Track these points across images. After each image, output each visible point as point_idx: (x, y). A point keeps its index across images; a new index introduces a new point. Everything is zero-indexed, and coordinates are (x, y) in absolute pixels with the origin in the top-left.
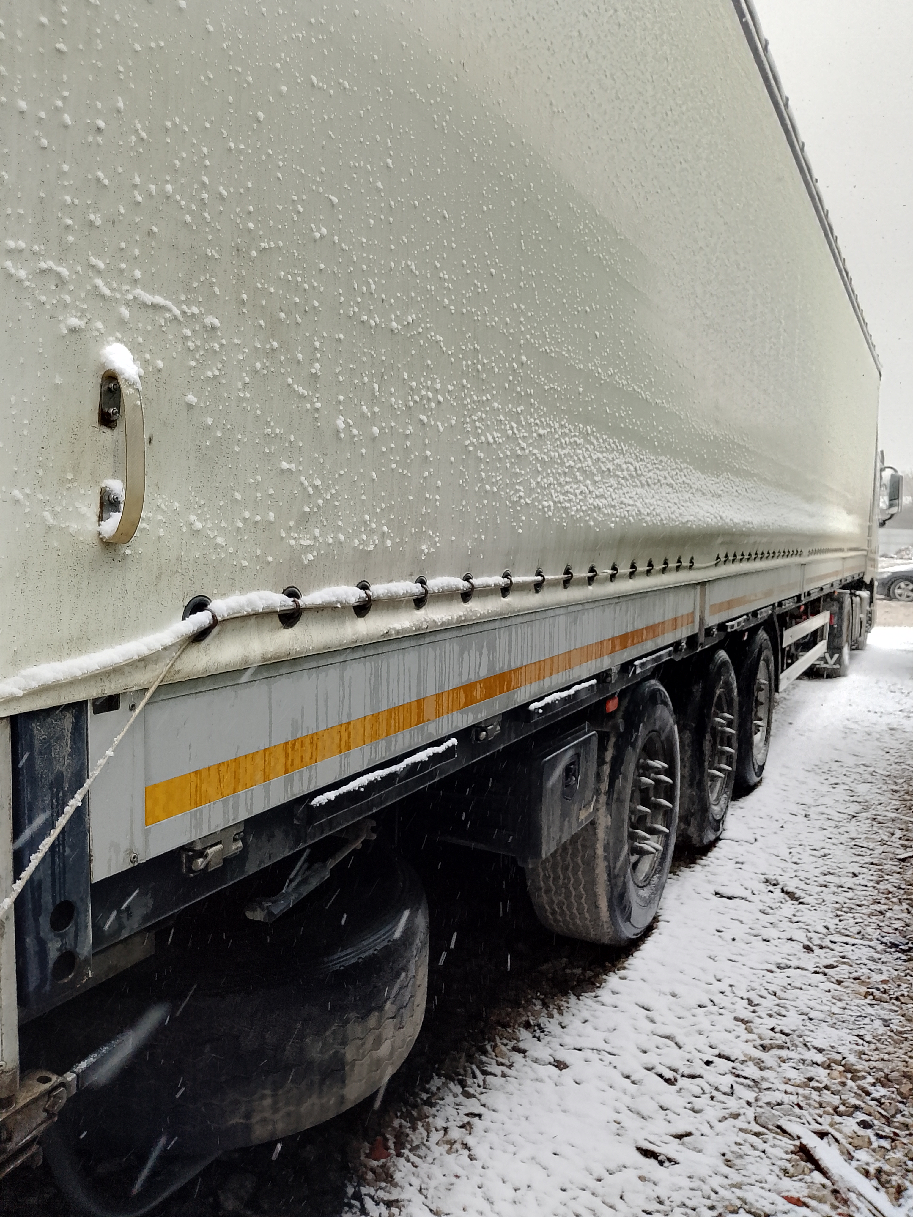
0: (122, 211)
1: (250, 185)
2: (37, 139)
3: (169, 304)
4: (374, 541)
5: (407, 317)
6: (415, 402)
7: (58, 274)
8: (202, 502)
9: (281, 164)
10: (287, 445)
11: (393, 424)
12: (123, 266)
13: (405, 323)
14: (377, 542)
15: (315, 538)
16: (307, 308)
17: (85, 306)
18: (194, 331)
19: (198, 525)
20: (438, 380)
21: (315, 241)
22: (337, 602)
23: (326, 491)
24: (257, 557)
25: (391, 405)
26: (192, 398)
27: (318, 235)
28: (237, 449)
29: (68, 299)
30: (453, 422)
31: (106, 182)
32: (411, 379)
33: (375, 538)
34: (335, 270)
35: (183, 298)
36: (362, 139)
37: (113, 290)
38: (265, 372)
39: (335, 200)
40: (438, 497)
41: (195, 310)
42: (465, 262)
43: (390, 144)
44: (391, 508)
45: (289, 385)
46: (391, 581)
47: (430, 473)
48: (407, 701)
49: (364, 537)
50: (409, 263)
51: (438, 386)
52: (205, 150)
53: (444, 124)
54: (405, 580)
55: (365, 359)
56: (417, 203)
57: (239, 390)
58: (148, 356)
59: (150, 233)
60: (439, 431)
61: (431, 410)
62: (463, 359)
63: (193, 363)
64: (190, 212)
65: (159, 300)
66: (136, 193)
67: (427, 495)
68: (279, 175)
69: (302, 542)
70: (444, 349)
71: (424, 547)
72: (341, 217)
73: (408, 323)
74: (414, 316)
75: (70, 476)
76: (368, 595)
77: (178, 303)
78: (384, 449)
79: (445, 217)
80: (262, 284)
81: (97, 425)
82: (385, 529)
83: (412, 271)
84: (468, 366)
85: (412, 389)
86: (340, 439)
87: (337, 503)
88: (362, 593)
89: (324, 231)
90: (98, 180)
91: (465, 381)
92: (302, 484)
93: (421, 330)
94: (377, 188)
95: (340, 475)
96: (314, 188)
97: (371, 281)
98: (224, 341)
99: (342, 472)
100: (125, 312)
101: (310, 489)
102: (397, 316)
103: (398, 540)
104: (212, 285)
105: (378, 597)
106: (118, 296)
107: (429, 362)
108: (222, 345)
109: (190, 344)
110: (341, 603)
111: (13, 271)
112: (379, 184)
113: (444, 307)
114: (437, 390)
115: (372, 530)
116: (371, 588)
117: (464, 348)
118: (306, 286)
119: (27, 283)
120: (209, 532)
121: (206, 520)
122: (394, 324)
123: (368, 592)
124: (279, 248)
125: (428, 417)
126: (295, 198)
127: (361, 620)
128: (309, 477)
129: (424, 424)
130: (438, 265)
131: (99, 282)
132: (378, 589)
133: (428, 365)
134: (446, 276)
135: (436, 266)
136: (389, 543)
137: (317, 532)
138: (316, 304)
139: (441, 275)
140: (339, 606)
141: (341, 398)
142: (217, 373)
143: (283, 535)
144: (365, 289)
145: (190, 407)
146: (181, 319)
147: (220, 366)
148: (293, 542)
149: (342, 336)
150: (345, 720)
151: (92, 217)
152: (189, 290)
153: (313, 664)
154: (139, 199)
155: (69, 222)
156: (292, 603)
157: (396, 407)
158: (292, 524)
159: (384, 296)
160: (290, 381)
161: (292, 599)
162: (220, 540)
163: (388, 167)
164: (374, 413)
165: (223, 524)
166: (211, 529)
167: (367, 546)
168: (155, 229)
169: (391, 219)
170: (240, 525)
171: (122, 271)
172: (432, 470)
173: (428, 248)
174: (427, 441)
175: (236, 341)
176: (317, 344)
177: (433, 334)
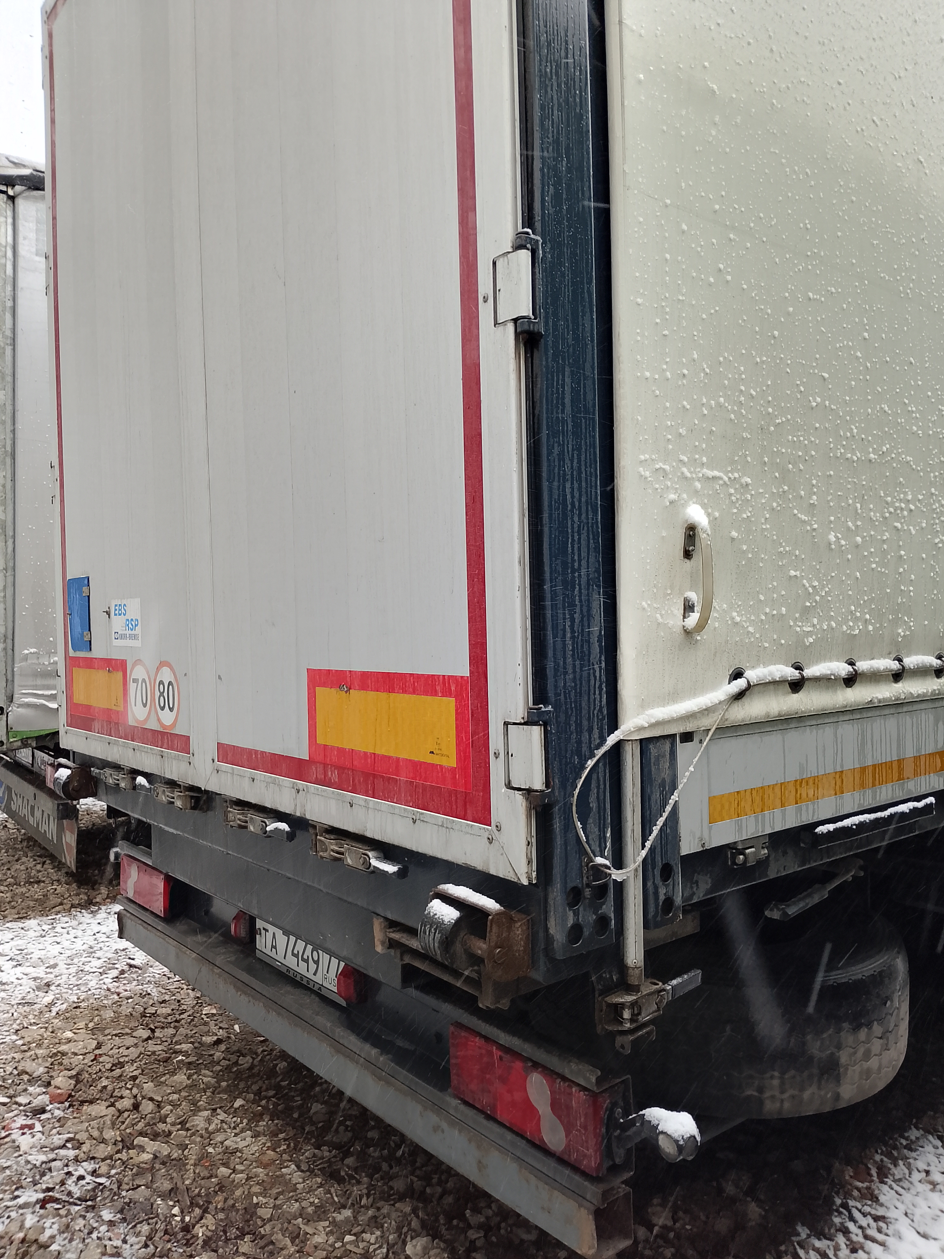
0: (697, 422)
1: (769, 383)
2: (654, 391)
3: (721, 474)
4: (858, 627)
5: (882, 448)
6: (890, 513)
7: (664, 469)
8: (740, 603)
9: (789, 362)
10: (794, 558)
11: (872, 533)
12: (697, 456)
13: (881, 453)
14: (861, 627)
15: (814, 626)
16: (807, 458)
17: (678, 486)
18: (735, 489)
19: (738, 619)
20: (909, 493)
21: (812, 408)
22: (831, 674)
23: (822, 589)
24: (774, 640)
25: (871, 518)
26: (734, 534)
27: (814, 404)
28: (761, 565)
29: (669, 483)
30: (924, 525)
31: (688, 407)
32: (886, 495)
33: (860, 624)
34: (827, 425)
35: (729, 469)
36: (845, 326)
37: (691, 473)
38: (779, 508)
39: (826, 375)
40: (911, 588)
41: (736, 475)
42: (929, 393)
43: (866, 322)
44: (872, 600)
45: (795, 515)
46: (873, 659)
47: (904, 569)
48: (889, 759)
49: (851, 624)
50: (883, 406)
51: (910, 497)
52: (742, 368)
53: (909, 291)
54: (885, 658)
55: (849, 486)
56: (888, 359)
57: (762, 524)
58: (710, 510)
59: (711, 432)
60: (911, 534)
61: (904, 517)
62: (931, 472)
63: (735, 511)
64: (734, 412)
65: (716, 473)
66: (704, 409)
67: (903, 588)
68: (788, 370)
69: (805, 629)
70: (914, 467)
71: (900, 631)
72: (830, 386)
73: (883, 452)
74: (888, 446)
75: (669, 592)
76: (855, 670)
77: (726, 473)
78: (866, 554)
79: (911, 363)
80: (777, 448)
81: (682, 558)
82: (868, 616)
83: (885, 412)
84: (935, 477)
85: (887, 503)
86: (832, 549)
87: (830, 598)
88: (850, 668)
89: (819, 399)
90: (684, 407)
91: (933, 490)
92: (804, 585)
93: (893, 456)
94: (857, 357)
95: (832, 577)
96: (811, 371)
97: (853, 427)
98: (753, 492)
99: (833, 574)
100: (698, 485)
101: (810, 589)
102: (874, 449)
103: (878, 625)
104: (746, 456)
105: (863, 671)
106: (694, 476)
107: (901, 479)
108: (752, 495)
109: (733, 498)
110: (834, 675)
111: (643, 473)
112: (859, 354)
113: (913, 433)
114: (909, 501)
115: (856, 617)
116: (857, 664)
117: (931, 462)
118: (806, 442)
119: (650, 479)
120: (744, 623)
121: (742, 615)
122: (872, 456)
123: (854, 667)
124: (788, 420)
125: (901, 523)
126: (798, 382)
127: (849, 690)
128: (810, 580)
129: (898, 530)
130: (907, 401)
131: (685, 470)
132: (863, 665)
133: (900, 482)
134: (914, 409)
135: (905, 403)
136: (871, 628)
137: (815, 621)
138: (813, 453)
139: (910, 409)
140: (833, 677)
141: (832, 518)
142: (749, 514)
143: (792, 624)
144: (849, 434)
145: (733, 539)
146: (728, 483)
147: (750, 509)
148: (798, 629)
149: (832, 473)
150: (839, 769)
151: (681, 430)
152: (732, 462)
153: (814, 722)
154: (706, 412)
155: (670, 437)
156: (798, 675)
157: (874, 519)
158: (797, 615)
159: (863, 436)
160: (796, 512)
161: (798, 671)
162: (751, 629)
163: (865, 339)
164: (857, 527)
165: (753, 618)
166: (745, 621)
167: (854, 630)
168: (714, 429)
169: (868, 377)
170: (763, 618)
171: (696, 460)
172: (906, 566)
173: (898, 390)
174: (901, 543)
175: (761, 491)
176: (814, 482)
177: (904, 456)
